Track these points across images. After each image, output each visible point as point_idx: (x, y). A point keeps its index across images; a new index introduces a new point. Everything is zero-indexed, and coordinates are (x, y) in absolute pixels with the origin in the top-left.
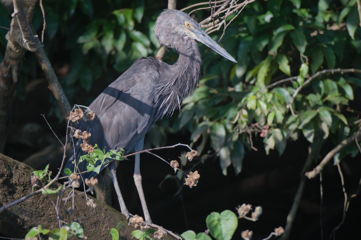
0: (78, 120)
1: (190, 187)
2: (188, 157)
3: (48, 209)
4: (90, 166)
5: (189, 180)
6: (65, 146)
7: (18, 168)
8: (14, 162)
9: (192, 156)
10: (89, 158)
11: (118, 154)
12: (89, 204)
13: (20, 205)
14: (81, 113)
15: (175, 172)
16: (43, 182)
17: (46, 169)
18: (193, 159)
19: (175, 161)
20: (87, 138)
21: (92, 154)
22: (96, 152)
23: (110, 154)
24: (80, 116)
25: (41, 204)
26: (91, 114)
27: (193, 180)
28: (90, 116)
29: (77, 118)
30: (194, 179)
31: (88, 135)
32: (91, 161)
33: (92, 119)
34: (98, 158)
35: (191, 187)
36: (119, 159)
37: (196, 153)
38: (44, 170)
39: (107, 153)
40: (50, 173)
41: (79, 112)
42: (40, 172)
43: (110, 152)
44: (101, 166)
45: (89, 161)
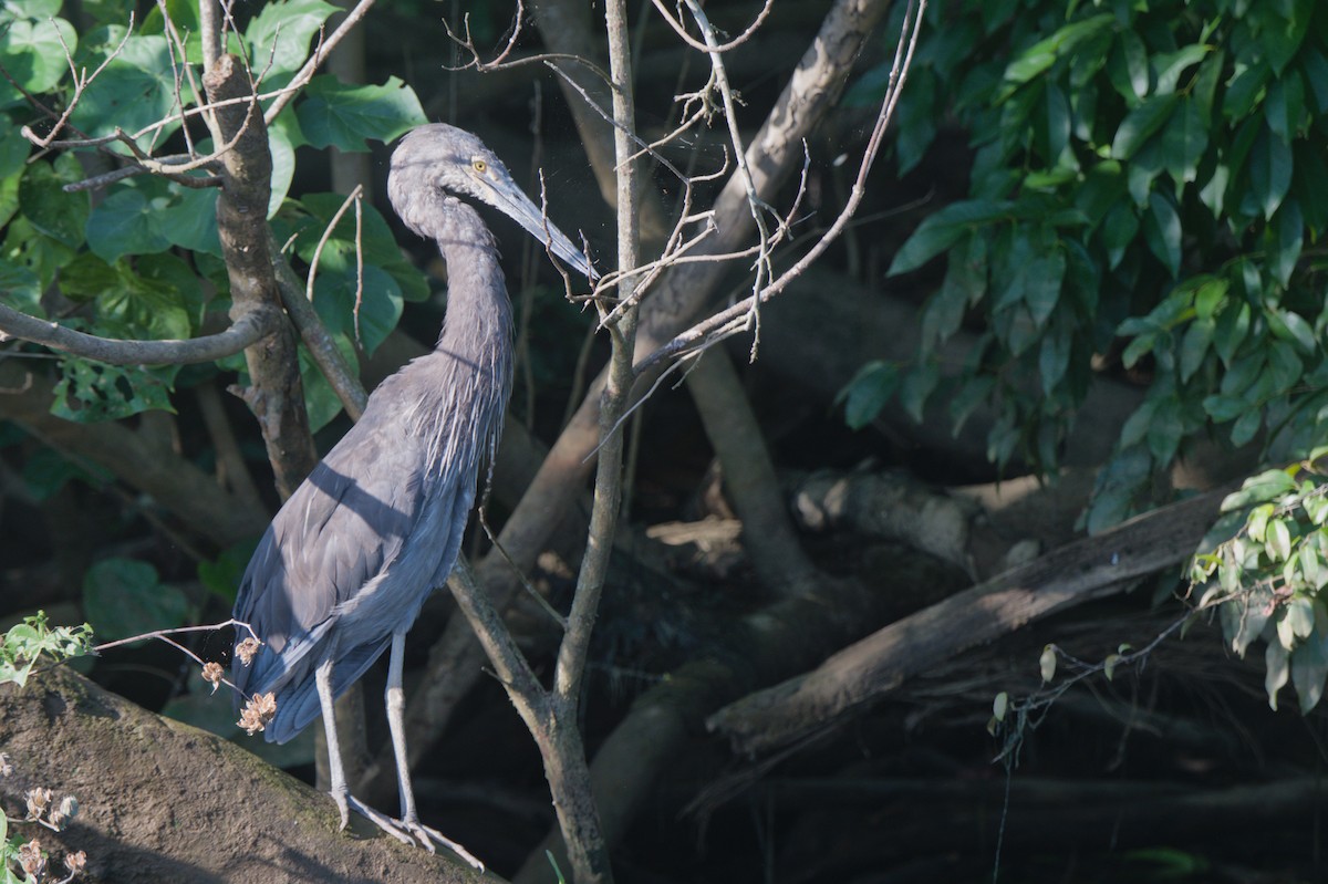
3: (73, 771)
11: (73, 640)
19: (216, 664)
22: (20, 631)
23: (54, 640)
25: (53, 755)
27: (259, 714)
30: (261, 712)
34: (24, 648)
35: (251, 730)
39: (49, 635)
43: (57, 634)
44: (29, 667)
45: (2, 654)
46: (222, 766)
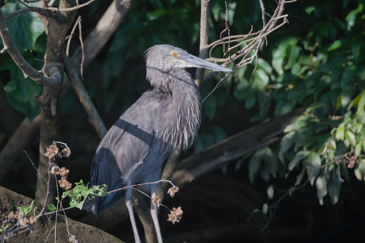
0: (55, 157)
1: (172, 223)
2: (169, 193)
4: (73, 202)
5: (172, 216)
6: (48, 182)
7: (23, 203)
8: (18, 197)
9: (174, 192)
10: (72, 194)
11: (100, 190)
12: (71, 240)
13: (24, 240)
14: (56, 149)
16: (48, 217)
17: (31, 205)
18: (174, 195)
19: (158, 197)
20: (65, 175)
21: (75, 190)
22: (78, 188)
23: (92, 191)
24: (55, 153)
26: (66, 150)
27: (176, 216)
28: (66, 153)
29: (52, 154)
30: (177, 214)
31: (66, 171)
32: (74, 197)
33: (68, 155)
34: (81, 194)
35: (174, 222)
36: (102, 195)
37: (177, 189)
38: (30, 206)
39: (90, 189)
40: (35, 209)
41: (54, 149)
42: (25, 207)
43: (93, 188)
44: (83, 201)
45: (72, 197)
46: (103, 239)
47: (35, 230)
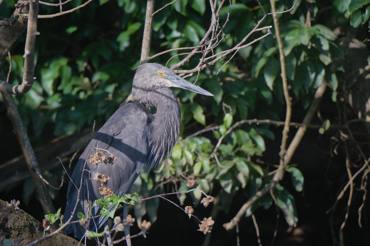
2: (203, 203)
4: (104, 211)
5: (203, 226)
9: (208, 202)
10: (104, 202)
11: (132, 199)
15: (190, 218)
17: (57, 213)
18: (208, 205)
19: (190, 207)
21: (107, 198)
22: (111, 197)
23: (124, 199)
30: (208, 225)
34: (112, 202)
36: (134, 203)
37: (212, 199)
40: (61, 217)
41: (101, 155)
42: (52, 215)
43: (125, 197)
45: (104, 205)
47: (25, 240)
